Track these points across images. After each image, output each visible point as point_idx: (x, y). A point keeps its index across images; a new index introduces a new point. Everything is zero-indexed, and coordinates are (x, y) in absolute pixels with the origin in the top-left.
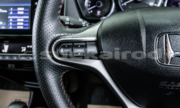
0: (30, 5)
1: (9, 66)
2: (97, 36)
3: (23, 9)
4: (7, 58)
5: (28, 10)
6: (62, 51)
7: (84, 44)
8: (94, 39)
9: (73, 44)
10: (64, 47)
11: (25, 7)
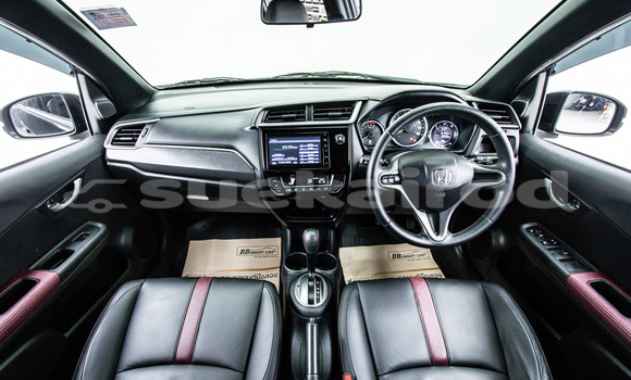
0: (319, 141)
3: (312, 145)
5: (317, 146)
6: (384, 181)
7: (393, 176)
8: (398, 172)
9: (388, 176)
10: (384, 179)
11: (314, 143)
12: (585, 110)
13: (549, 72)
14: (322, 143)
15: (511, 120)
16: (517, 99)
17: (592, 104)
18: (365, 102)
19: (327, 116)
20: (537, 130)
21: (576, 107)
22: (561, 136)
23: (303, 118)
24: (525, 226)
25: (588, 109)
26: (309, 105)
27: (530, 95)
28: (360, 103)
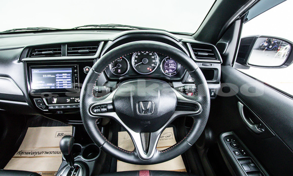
0: (71, 71)
1: (58, 112)
2: (113, 100)
3: (66, 74)
4: (57, 107)
5: (70, 75)
6: (95, 111)
7: (106, 105)
8: (111, 102)
9: (100, 106)
10: (96, 109)
11: (68, 73)
12: (266, 50)
13: (243, 19)
14: (73, 73)
15: (215, 56)
16: (220, 41)
17: (271, 47)
18: (106, 42)
19: (78, 53)
20: (235, 63)
21: (261, 48)
22: (251, 68)
23: (59, 54)
24: (224, 135)
25: (268, 49)
26: (64, 44)
27: (229, 38)
28: (103, 42)
